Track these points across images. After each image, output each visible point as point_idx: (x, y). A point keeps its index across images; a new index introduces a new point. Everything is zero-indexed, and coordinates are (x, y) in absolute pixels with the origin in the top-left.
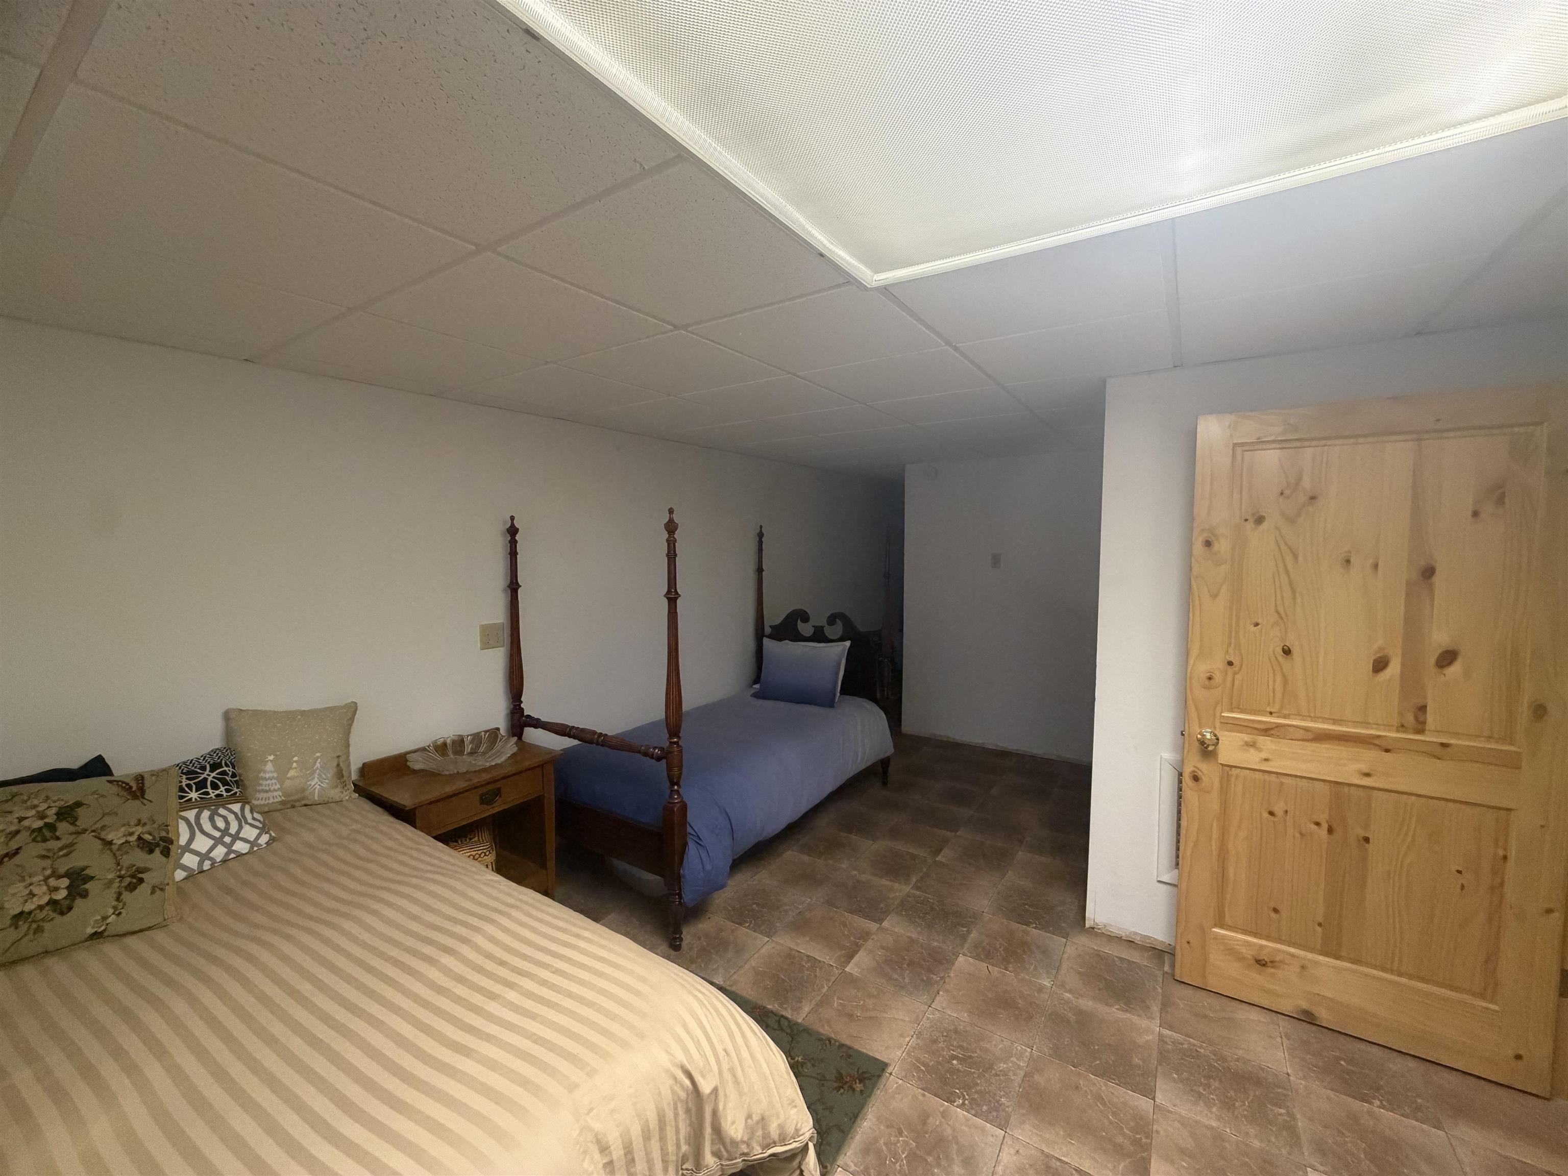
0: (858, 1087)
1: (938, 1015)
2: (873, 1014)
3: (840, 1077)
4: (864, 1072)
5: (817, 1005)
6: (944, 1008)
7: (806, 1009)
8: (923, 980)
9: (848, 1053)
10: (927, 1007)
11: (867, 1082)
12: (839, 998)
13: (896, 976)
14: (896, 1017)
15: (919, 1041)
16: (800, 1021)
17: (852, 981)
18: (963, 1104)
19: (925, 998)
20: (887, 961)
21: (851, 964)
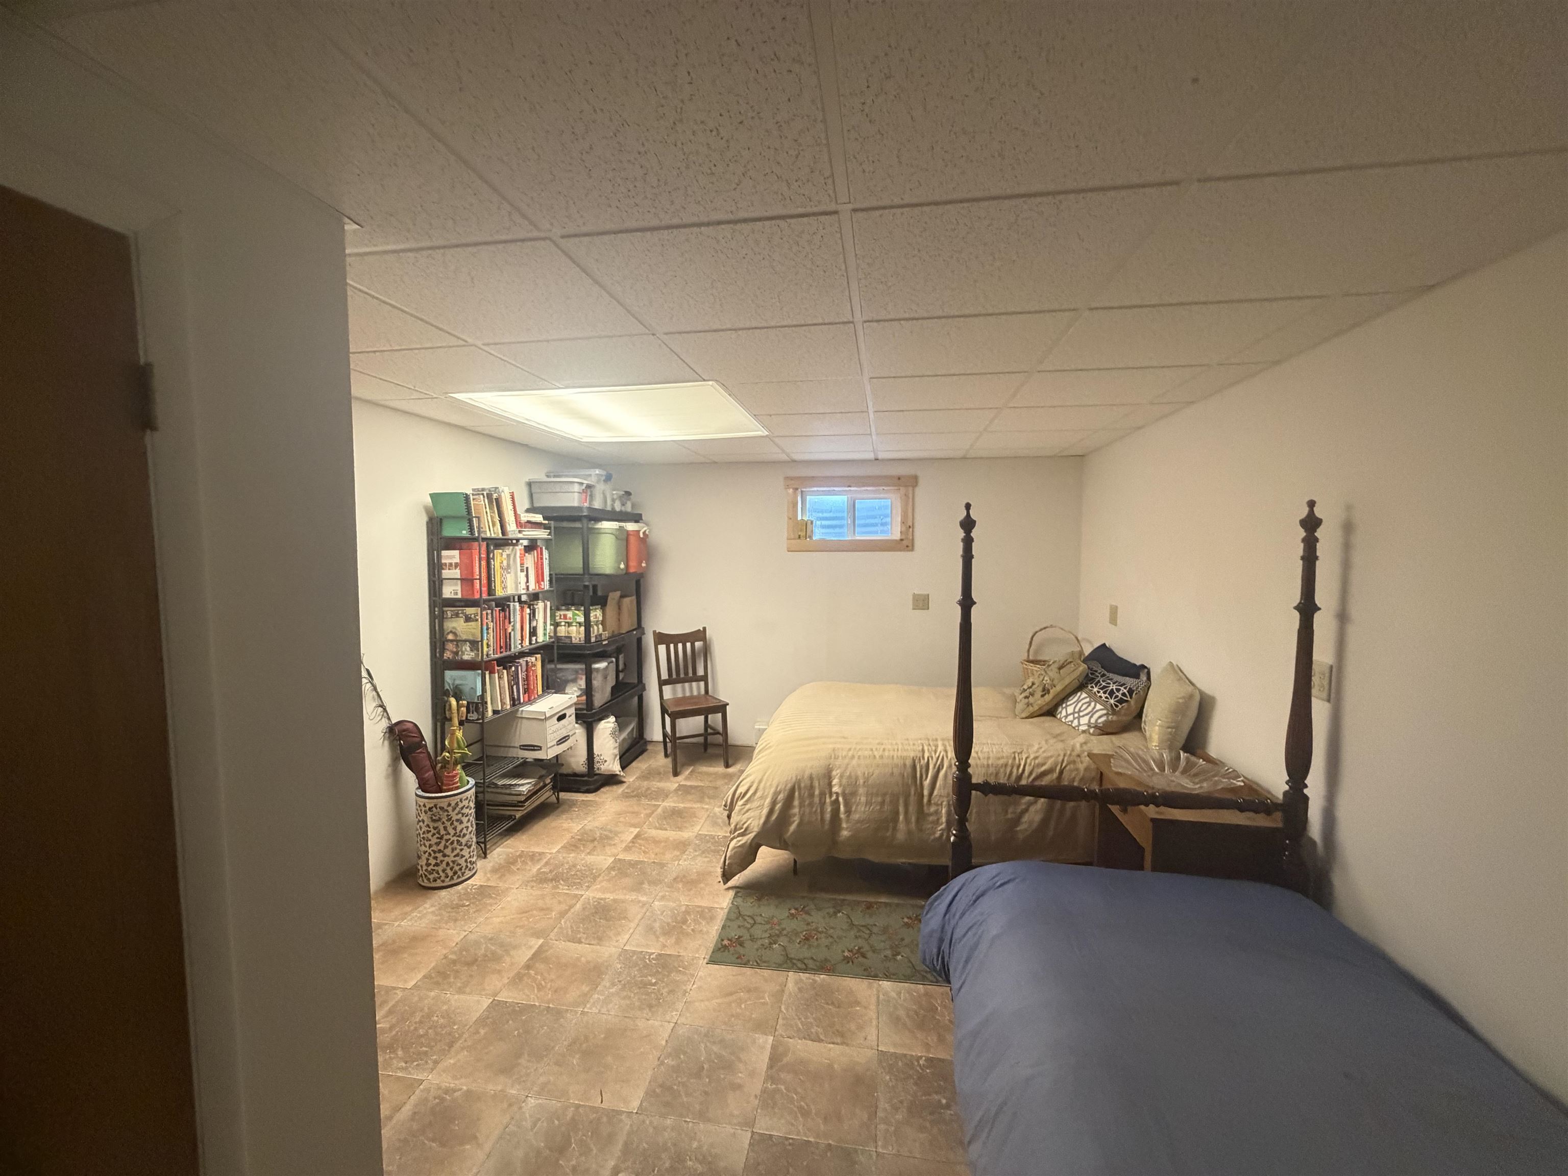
0: (726, 942)
1: (668, 1018)
2: (731, 998)
3: (741, 944)
4: (724, 951)
5: (783, 991)
6: (662, 1026)
7: (791, 985)
8: (685, 1053)
9: (742, 961)
10: (679, 1022)
11: (720, 946)
12: (764, 1004)
13: (715, 1048)
14: (707, 1003)
15: (684, 988)
16: (791, 974)
17: (761, 1026)
18: (650, 956)
19: (681, 1031)
20: (729, 1067)
21: (769, 1047)
